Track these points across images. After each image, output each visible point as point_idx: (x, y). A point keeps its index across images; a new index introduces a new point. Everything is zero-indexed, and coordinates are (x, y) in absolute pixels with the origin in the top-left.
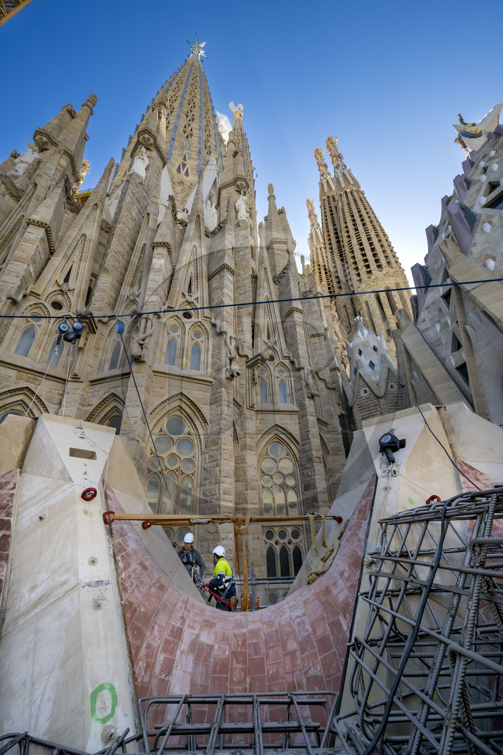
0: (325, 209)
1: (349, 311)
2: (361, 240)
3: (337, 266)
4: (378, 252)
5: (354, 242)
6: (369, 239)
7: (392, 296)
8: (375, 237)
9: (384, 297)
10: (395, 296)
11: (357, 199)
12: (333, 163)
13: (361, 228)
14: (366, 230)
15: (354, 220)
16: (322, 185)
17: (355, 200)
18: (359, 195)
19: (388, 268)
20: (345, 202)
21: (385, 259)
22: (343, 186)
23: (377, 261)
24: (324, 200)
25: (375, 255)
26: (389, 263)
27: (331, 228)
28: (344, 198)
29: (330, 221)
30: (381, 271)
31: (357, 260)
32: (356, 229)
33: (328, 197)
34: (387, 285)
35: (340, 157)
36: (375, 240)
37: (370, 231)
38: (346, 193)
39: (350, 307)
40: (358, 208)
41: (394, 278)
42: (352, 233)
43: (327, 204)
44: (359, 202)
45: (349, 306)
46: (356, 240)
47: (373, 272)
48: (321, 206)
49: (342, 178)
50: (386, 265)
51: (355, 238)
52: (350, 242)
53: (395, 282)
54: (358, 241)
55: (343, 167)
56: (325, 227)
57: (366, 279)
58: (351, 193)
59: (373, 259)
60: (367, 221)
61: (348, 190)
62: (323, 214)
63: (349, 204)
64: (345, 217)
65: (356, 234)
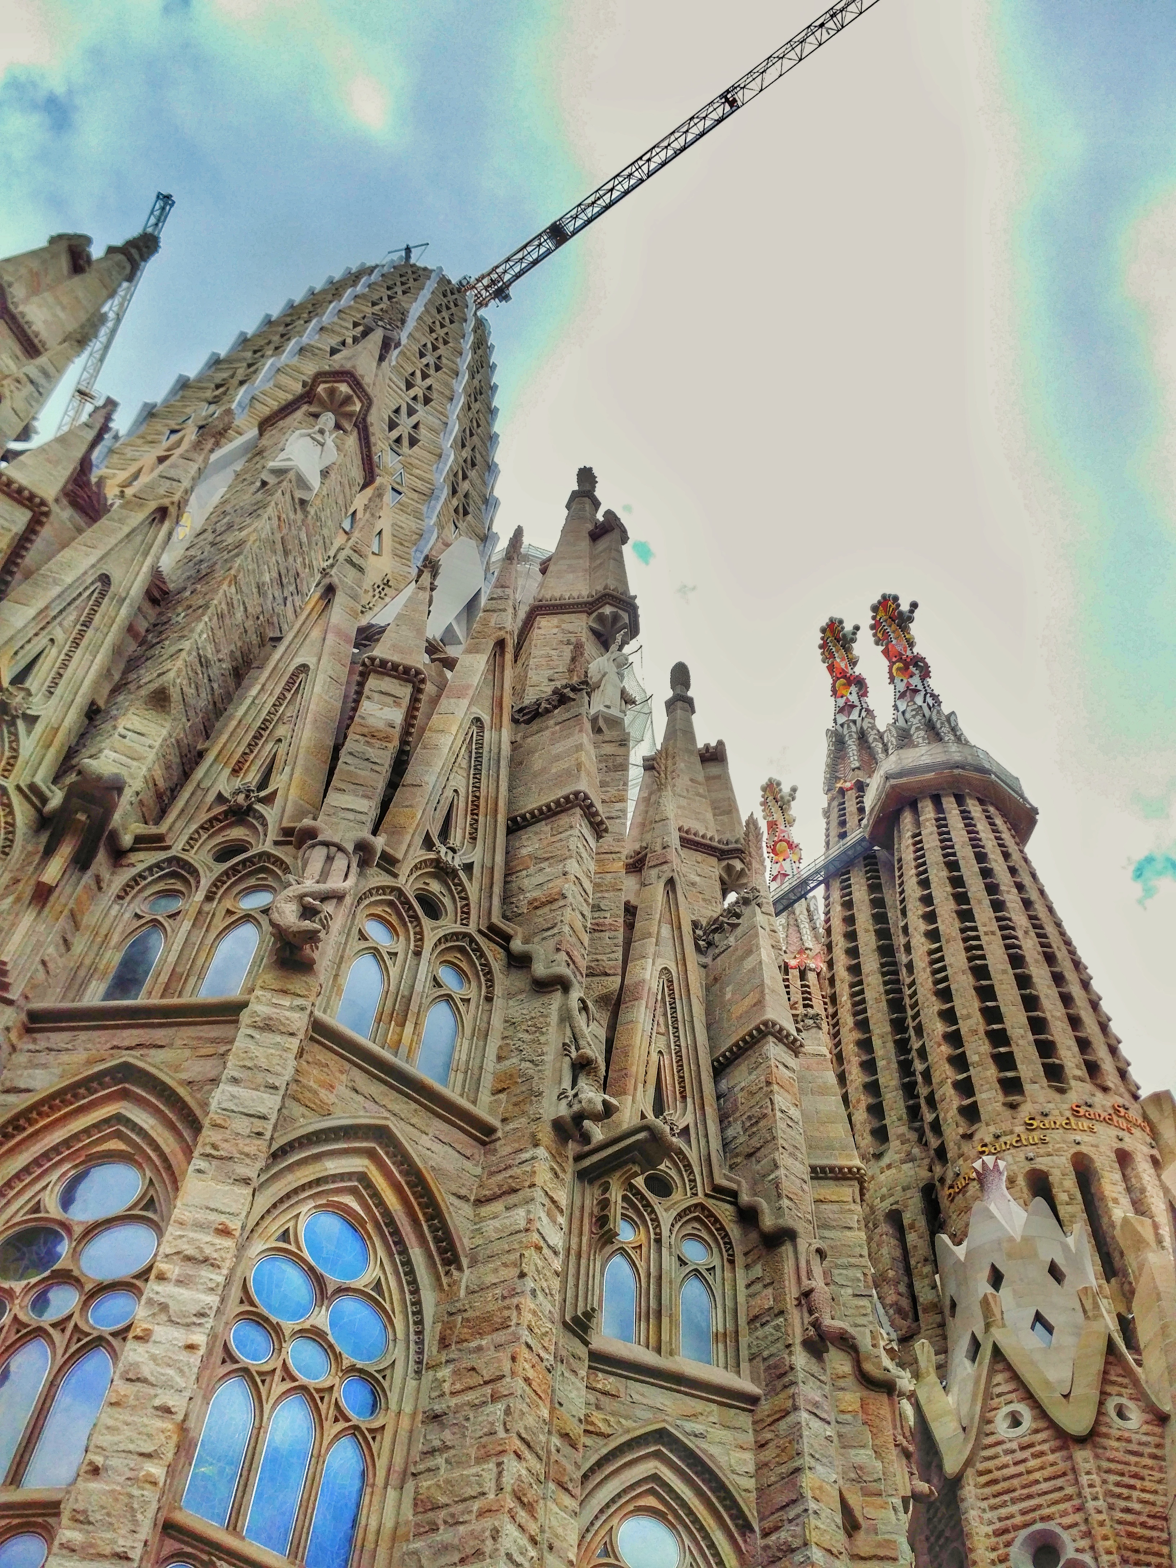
4: (1048, 1015)
6: (1016, 961)
7: (1103, 1198)
8: (1041, 958)
9: (1072, 1198)
10: (1116, 1201)
13: (984, 915)
14: (1006, 927)
15: (957, 882)
19: (1088, 1087)
21: (1076, 1049)
23: (1046, 1048)
25: (1038, 1025)
26: (1093, 1069)
30: (1062, 1091)
31: (964, 1027)
32: (965, 916)
34: (1084, 1149)
35: (920, 667)
36: (1040, 974)
37: (1020, 933)
41: (1113, 1132)
46: (963, 956)
47: (1027, 1087)
49: (922, 733)
50: (1082, 1072)
52: (936, 958)
53: (1120, 1145)
54: (970, 959)
55: (930, 700)
57: (998, 1106)
59: (1031, 1037)
60: (1011, 898)
64: (924, 863)
65: (963, 931)
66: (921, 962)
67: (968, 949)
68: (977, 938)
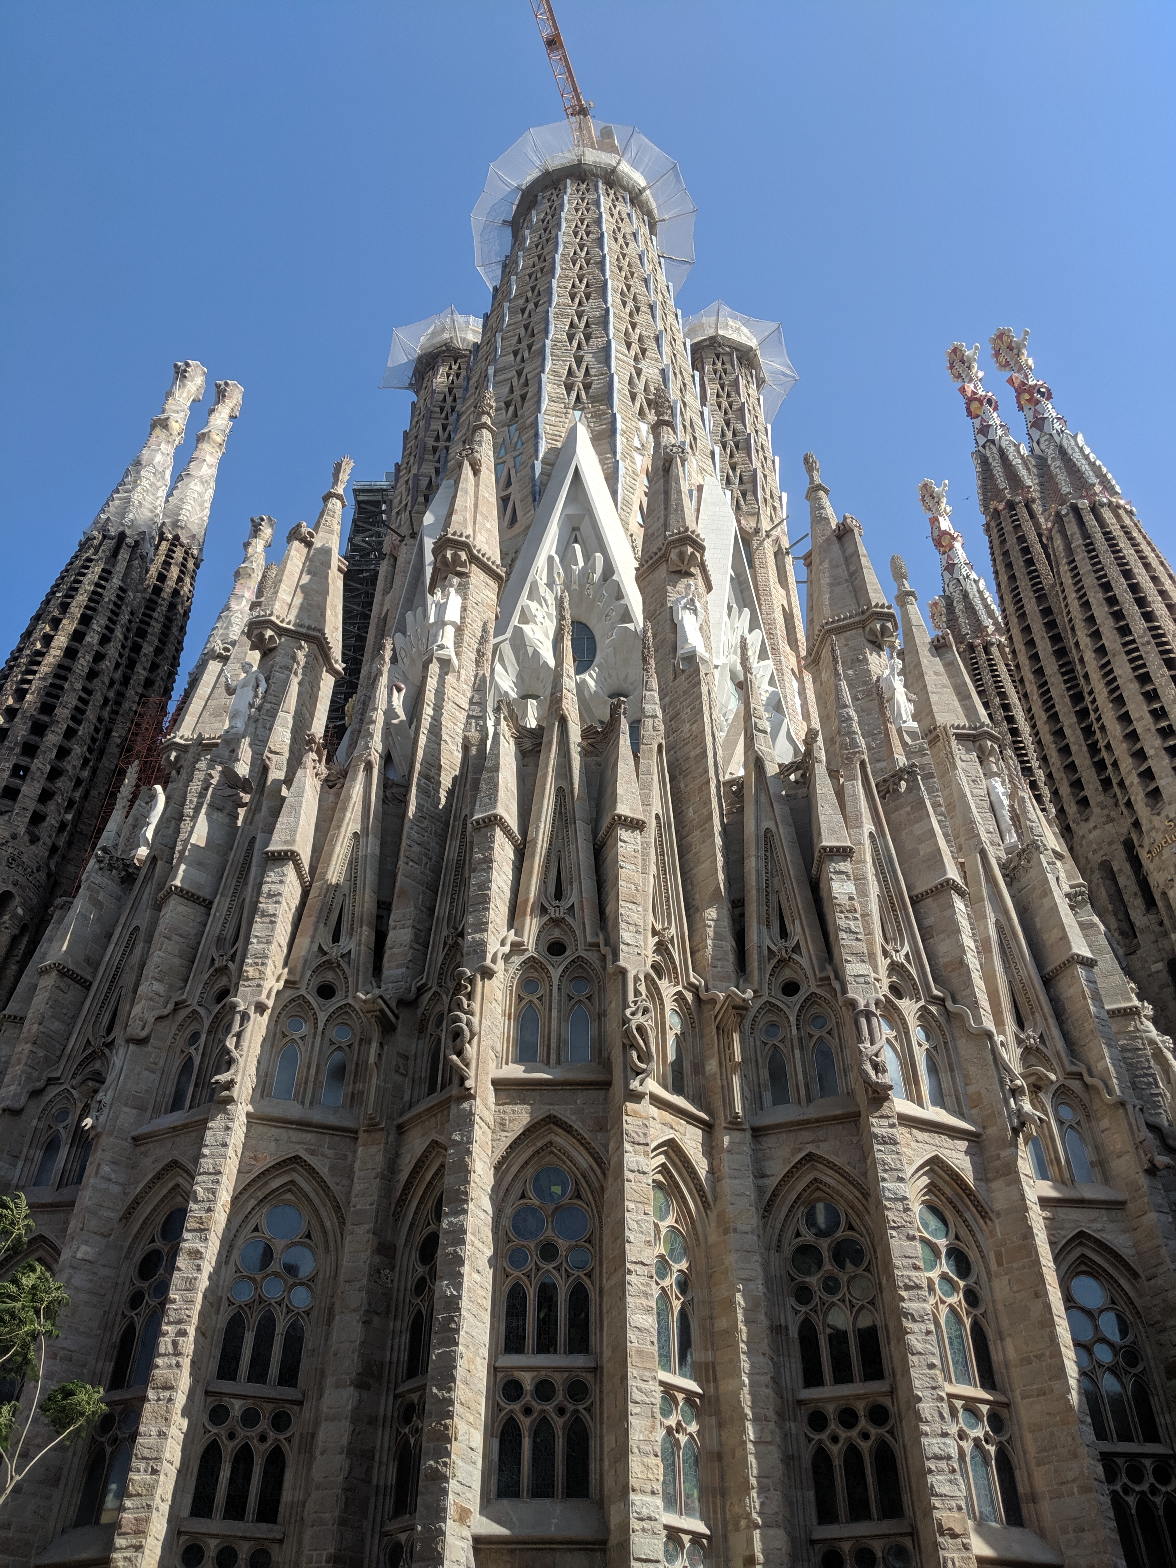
0: (1003, 542)
1: (1122, 881)
2: (1144, 666)
3: (1067, 731)
5: (1123, 670)
11: (1117, 532)
12: (1021, 408)
15: (1112, 601)
16: (985, 463)
17: (1108, 536)
18: (1118, 517)
20: (1078, 541)
22: (1065, 489)
24: (997, 513)
27: (1031, 606)
28: (1072, 528)
29: (1024, 583)
32: (1124, 631)
33: (1011, 505)
38: (1075, 509)
39: (1127, 867)
40: (1121, 561)
42: (1111, 639)
43: (1008, 527)
44: (1123, 543)
45: (1120, 863)
46: (1128, 667)
48: (988, 529)
49: (1058, 463)
51: (1125, 658)
52: (1107, 670)
54: (1134, 669)
55: (1057, 425)
56: (1008, 598)
58: (1094, 510)
61: (1084, 503)
62: (999, 559)
63: (1090, 547)
64: (1082, 587)
65: (1125, 645)
66: (1096, 676)
67: (1131, 661)
68: (1137, 649)
